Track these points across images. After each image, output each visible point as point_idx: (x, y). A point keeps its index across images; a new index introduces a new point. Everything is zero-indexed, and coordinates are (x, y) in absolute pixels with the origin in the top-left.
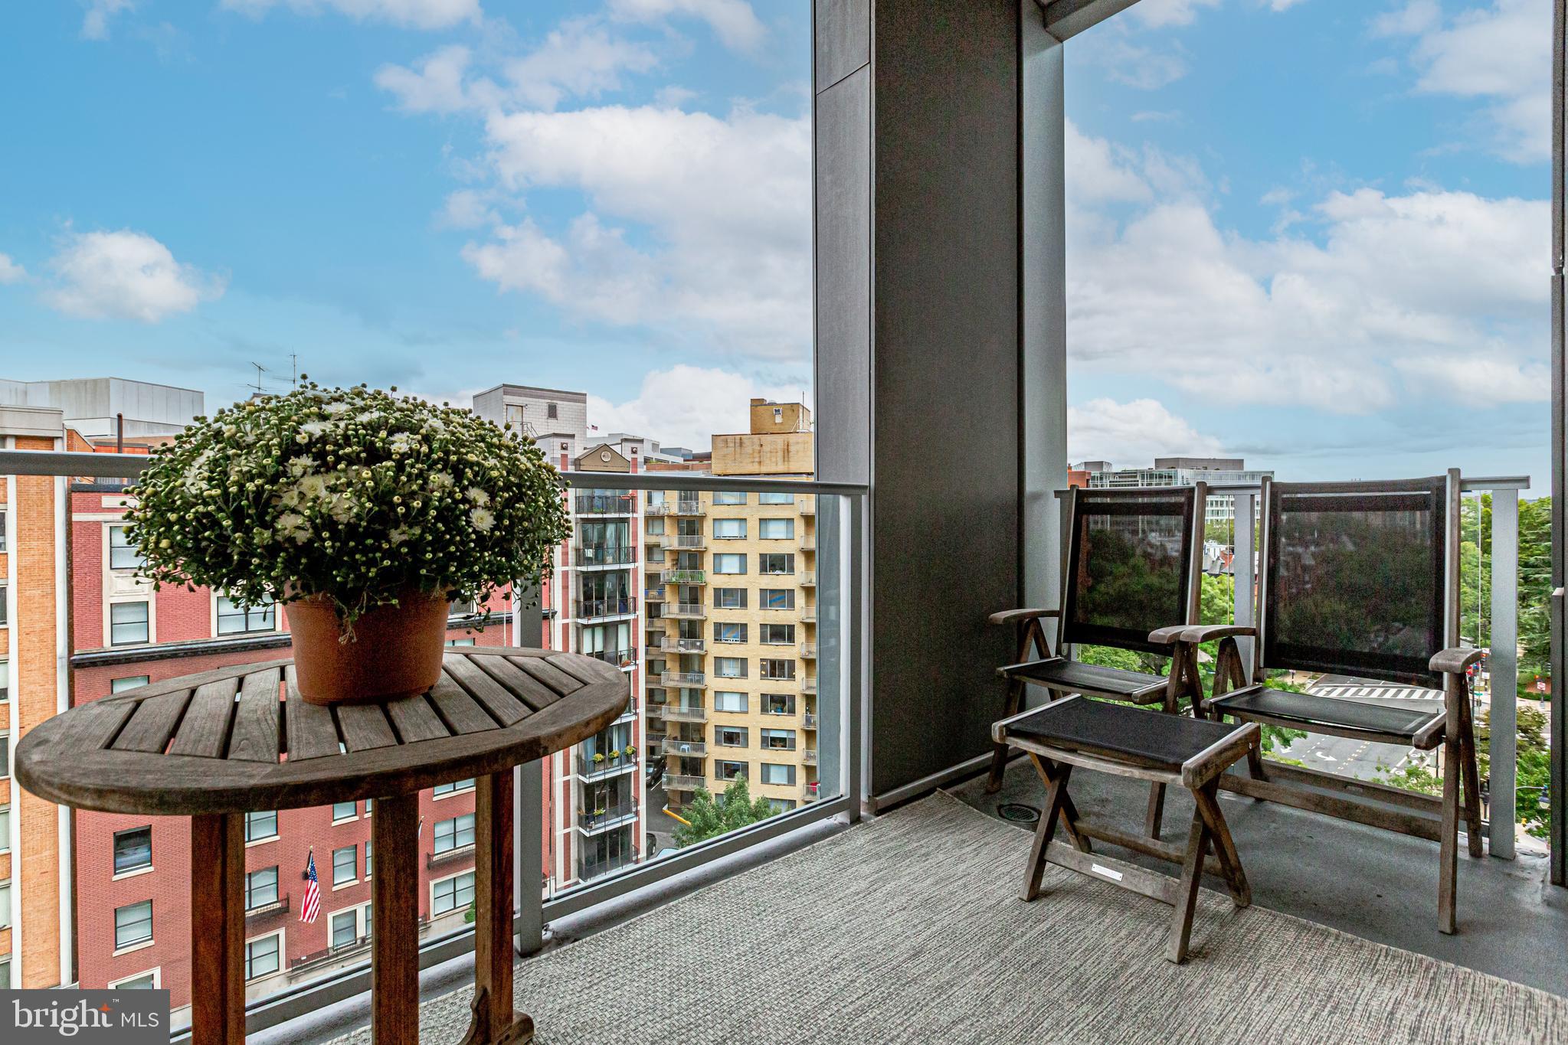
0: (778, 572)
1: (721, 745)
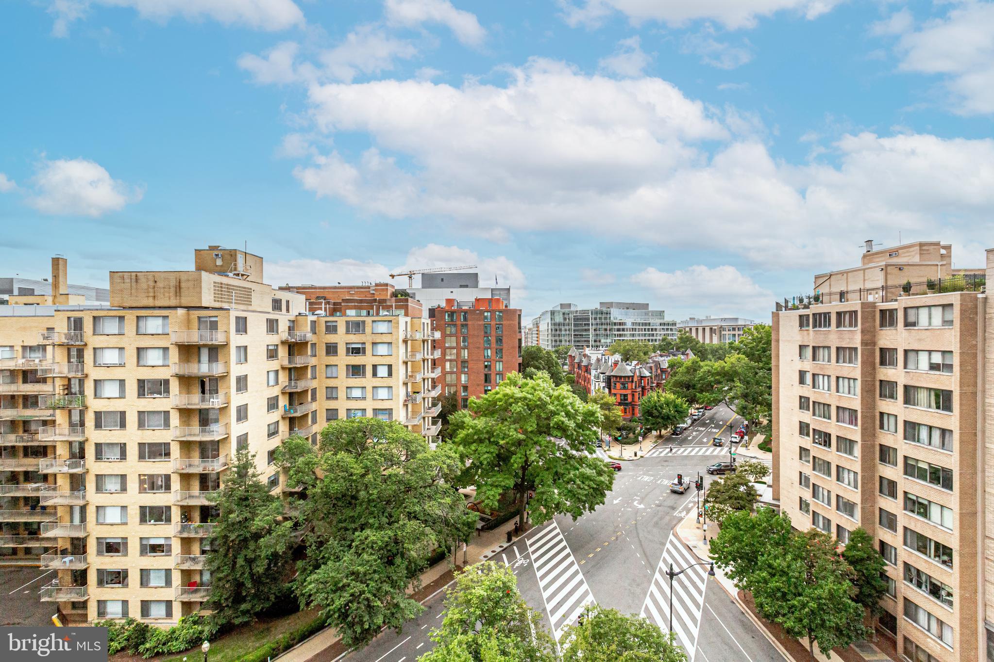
0: (156, 396)
1: (103, 555)
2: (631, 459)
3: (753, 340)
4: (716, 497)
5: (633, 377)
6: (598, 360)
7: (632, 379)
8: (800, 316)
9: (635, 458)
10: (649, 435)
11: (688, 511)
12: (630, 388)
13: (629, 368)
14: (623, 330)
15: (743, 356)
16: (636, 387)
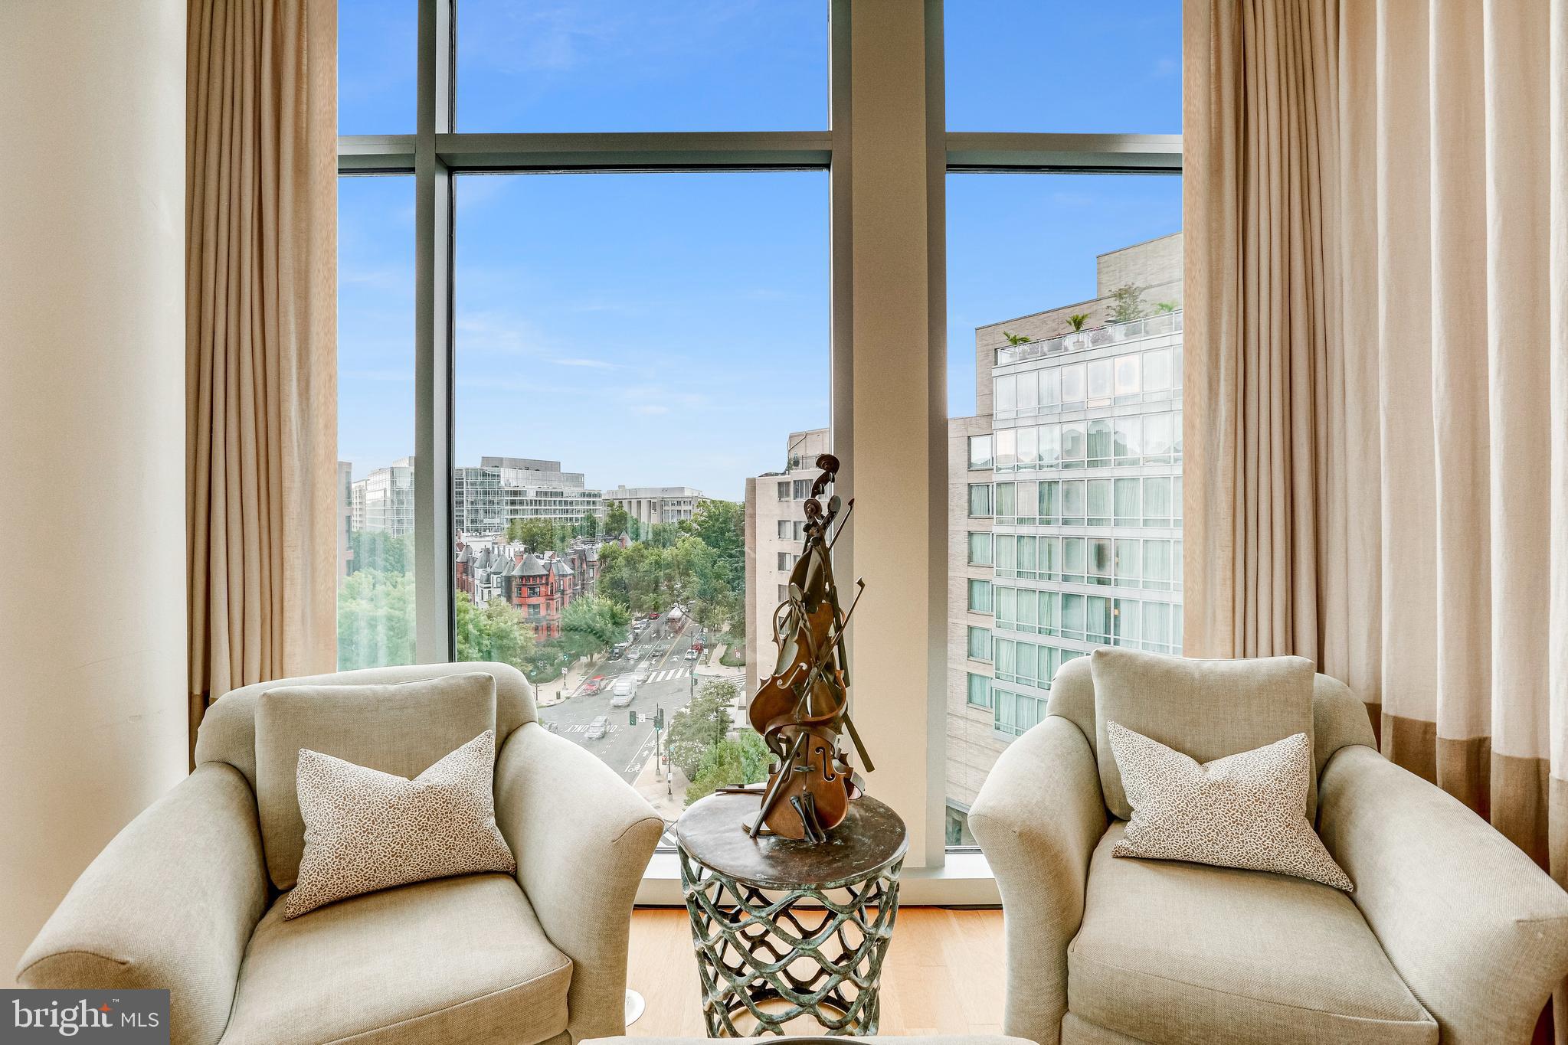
2: (552, 703)
3: (710, 517)
4: (682, 734)
5: (548, 575)
6: (488, 552)
7: (547, 579)
8: (779, 484)
9: (558, 701)
10: (576, 664)
11: (643, 761)
12: (543, 594)
13: (541, 562)
14: (521, 503)
15: (700, 539)
16: (552, 591)
